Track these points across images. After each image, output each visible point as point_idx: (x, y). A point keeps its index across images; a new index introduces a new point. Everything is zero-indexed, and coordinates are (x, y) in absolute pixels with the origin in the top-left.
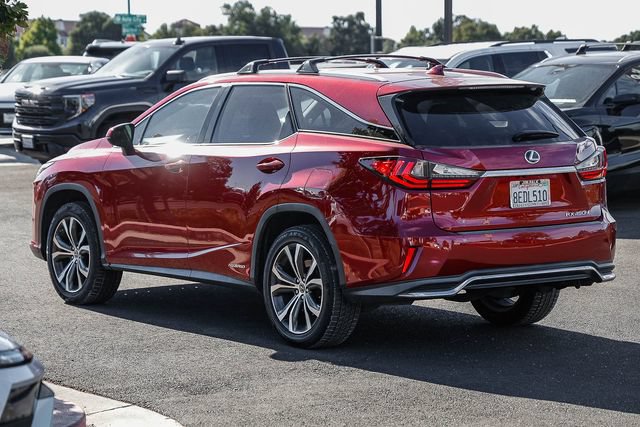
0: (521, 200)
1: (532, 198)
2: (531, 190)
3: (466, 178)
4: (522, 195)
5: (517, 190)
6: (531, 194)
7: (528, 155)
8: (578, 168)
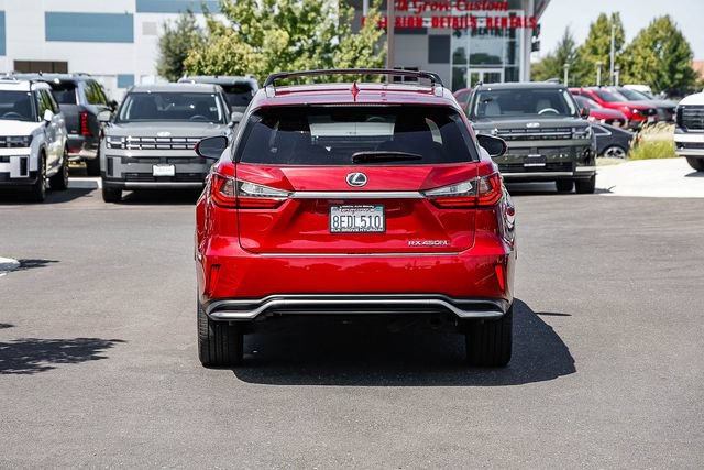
0: (345, 224)
1: (359, 224)
2: (358, 214)
4: (344, 219)
5: (339, 213)
6: (358, 219)
7: (351, 179)
8: (427, 193)
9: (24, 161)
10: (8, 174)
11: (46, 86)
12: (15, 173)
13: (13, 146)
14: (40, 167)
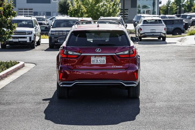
0: (95, 62)
1: (99, 62)
2: (99, 59)
3: (77, 55)
4: (95, 61)
5: (94, 59)
6: (99, 61)
7: (97, 50)
8: (117, 54)
9: (30, 38)
10: (26, 41)
11: (35, 19)
12: (28, 41)
13: (28, 34)
14: (34, 39)
